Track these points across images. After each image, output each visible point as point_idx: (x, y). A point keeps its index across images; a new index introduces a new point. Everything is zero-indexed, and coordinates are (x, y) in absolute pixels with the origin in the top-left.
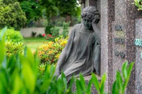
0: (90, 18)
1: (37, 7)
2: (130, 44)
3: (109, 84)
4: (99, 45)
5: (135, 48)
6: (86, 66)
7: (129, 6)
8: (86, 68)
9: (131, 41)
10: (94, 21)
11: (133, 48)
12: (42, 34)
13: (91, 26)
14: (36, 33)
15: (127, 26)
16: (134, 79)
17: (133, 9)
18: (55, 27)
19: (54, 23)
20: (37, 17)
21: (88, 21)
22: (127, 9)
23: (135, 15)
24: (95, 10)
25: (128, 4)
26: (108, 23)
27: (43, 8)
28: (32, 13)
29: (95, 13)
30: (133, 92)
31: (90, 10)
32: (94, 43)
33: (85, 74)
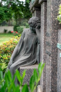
0: (34, 25)
1: (8, 12)
2: (54, 46)
3: (44, 72)
4: (39, 44)
5: (57, 50)
6: (31, 58)
7: (54, 20)
8: (31, 60)
9: (55, 44)
10: (37, 27)
11: (56, 50)
12: (11, 31)
13: (35, 31)
14: (7, 30)
15: (52, 34)
16: (57, 71)
17: (56, 23)
18: (20, 26)
19: (20, 23)
20: (8, 19)
21: (33, 27)
22: (52, 22)
23: (58, 27)
24: (38, 19)
25: (53, 19)
26: (44, 30)
27: (13, 12)
28: (4, 16)
29: (38, 21)
30: (55, 80)
31: (34, 19)
32: (37, 43)
33: (30, 64)
